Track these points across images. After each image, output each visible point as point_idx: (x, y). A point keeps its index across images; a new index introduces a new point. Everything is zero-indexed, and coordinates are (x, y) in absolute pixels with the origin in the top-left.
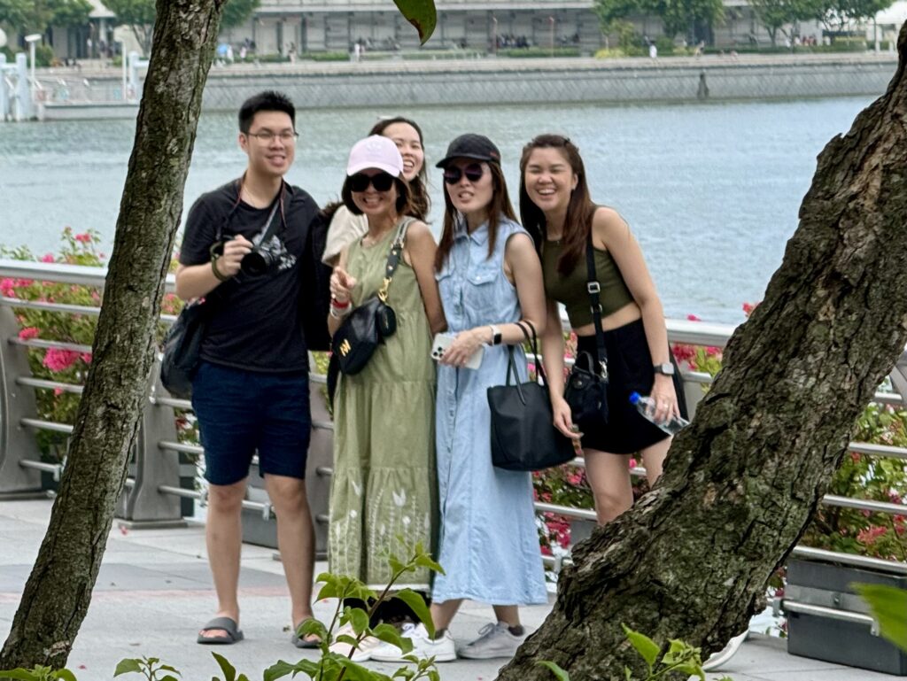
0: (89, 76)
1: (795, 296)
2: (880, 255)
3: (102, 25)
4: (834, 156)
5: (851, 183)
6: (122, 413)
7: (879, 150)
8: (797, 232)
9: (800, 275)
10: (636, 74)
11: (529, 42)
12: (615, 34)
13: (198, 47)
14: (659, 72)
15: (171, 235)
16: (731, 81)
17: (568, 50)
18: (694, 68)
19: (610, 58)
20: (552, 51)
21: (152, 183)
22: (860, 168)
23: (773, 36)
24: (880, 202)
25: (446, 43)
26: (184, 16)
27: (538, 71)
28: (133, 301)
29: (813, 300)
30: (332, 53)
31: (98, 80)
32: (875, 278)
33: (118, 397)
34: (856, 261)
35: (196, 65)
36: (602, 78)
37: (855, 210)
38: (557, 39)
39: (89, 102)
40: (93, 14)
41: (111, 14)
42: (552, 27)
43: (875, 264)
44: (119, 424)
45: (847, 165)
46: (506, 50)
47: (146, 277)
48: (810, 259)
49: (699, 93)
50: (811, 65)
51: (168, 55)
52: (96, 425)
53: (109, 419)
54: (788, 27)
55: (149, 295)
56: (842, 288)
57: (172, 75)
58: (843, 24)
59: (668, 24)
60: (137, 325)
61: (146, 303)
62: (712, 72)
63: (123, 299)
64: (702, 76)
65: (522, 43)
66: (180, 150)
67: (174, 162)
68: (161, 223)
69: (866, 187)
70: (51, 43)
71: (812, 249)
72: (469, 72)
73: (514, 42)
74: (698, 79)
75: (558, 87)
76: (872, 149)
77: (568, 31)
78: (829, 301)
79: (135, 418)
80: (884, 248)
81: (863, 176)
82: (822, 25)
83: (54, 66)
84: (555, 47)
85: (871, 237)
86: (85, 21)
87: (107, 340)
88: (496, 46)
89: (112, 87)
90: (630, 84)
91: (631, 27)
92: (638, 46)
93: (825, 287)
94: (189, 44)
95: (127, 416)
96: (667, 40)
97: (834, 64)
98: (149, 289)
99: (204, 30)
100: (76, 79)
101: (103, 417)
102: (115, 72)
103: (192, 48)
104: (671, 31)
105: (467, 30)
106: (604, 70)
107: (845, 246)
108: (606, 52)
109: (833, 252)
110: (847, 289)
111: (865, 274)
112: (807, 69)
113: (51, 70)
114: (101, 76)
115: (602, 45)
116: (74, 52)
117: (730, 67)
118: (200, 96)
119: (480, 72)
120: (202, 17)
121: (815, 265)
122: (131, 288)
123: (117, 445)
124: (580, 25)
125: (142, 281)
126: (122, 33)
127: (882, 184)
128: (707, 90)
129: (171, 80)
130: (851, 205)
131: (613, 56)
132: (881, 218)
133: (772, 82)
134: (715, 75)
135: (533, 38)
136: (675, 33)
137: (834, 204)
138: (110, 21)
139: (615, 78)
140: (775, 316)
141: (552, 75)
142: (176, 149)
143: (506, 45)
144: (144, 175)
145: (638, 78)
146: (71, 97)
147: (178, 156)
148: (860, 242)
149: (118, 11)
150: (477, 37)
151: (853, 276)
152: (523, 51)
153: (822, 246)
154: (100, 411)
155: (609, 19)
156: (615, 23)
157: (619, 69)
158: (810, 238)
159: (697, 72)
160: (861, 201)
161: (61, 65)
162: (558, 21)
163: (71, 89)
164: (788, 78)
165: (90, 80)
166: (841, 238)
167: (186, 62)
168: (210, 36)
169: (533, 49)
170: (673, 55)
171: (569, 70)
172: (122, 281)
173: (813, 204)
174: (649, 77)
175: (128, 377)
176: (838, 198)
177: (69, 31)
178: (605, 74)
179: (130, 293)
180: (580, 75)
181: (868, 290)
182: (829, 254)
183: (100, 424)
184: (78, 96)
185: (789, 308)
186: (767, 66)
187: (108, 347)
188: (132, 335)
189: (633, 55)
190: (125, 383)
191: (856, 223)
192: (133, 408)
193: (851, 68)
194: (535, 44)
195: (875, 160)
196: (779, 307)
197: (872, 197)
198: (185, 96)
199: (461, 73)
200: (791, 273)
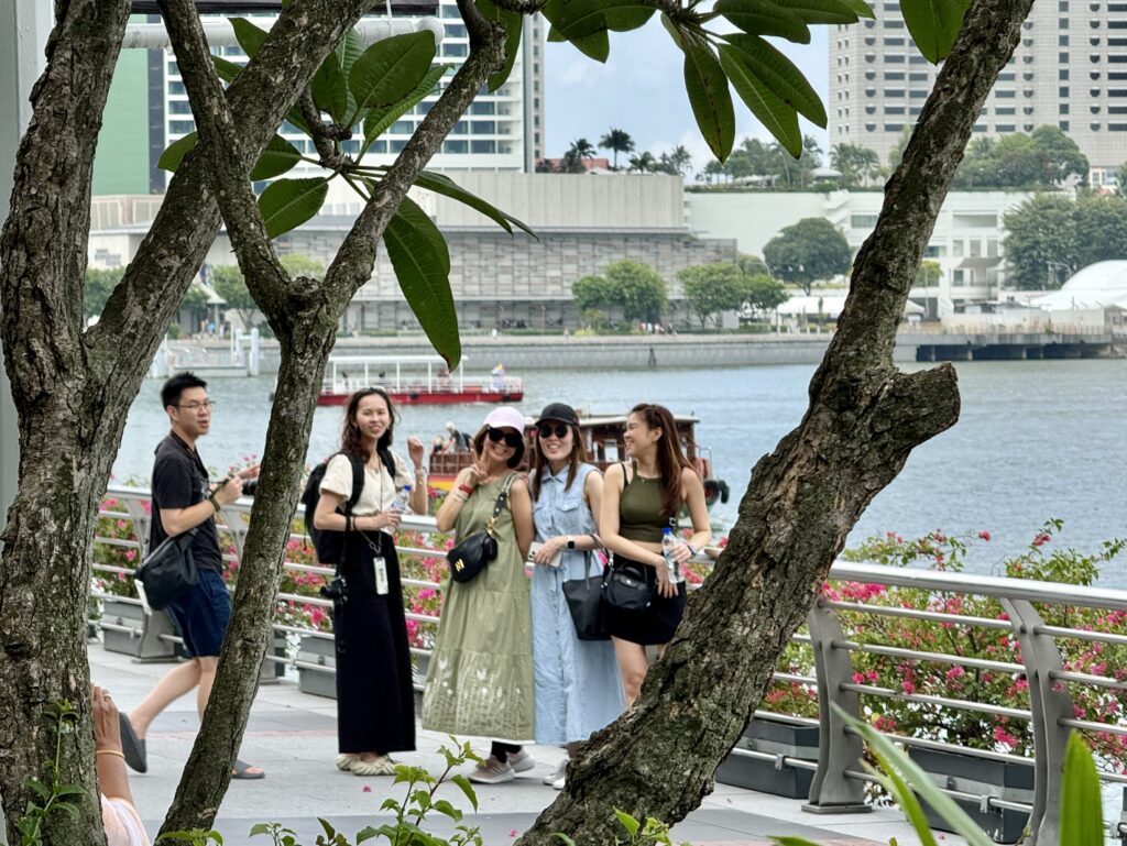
0: (206, 346)
1: (735, 569)
2: (796, 540)
3: (216, 310)
4: (763, 470)
5: (775, 489)
6: (255, 645)
7: (795, 465)
8: (737, 524)
9: (739, 554)
10: (603, 348)
11: (526, 324)
12: (588, 319)
13: (310, 383)
14: (621, 347)
15: (290, 517)
16: (673, 354)
17: (555, 331)
18: (646, 344)
19: (586, 336)
20: (543, 331)
21: (277, 480)
22: (782, 478)
23: (703, 321)
24: (796, 503)
25: (466, 325)
26: (300, 361)
27: (532, 345)
28: (263, 565)
29: (748, 572)
30: (383, 331)
31: (213, 349)
32: (792, 558)
33: (252, 634)
34: (779, 545)
35: (309, 396)
36: (579, 351)
37: (778, 508)
38: (547, 322)
39: (206, 365)
40: (210, 301)
41: (223, 301)
42: (543, 314)
43: (793, 546)
44: (253, 653)
45: (772, 475)
46: (510, 330)
47: (272, 548)
48: (746, 543)
49: (649, 362)
50: (731, 343)
51: (289, 389)
52: (236, 653)
53: (245, 649)
54: (714, 315)
55: (274, 560)
56: (769, 564)
57: (292, 403)
58: (754, 313)
59: (627, 312)
60: (265, 582)
61: (272, 566)
62: (660, 347)
63: (256, 563)
64: (652, 350)
65: (521, 325)
66: (297, 457)
67: (293, 465)
68: (283, 509)
69: (786, 492)
70: (179, 321)
71: (748, 536)
72: (483, 346)
73: (515, 324)
74: (649, 352)
75: (547, 357)
76: (790, 465)
77: (555, 316)
78: (760, 573)
79: (264, 648)
80: (798, 535)
81: (784, 484)
82: (739, 314)
83: (181, 338)
84: (546, 328)
85: (789, 528)
86: (204, 306)
87: (244, 593)
88: (503, 327)
89: (223, 355)
90: (599, 355)
91: (600, 314)
92: (606, 327)
93: (757, 563)
94: (304, 381)
95: (258, 647)
96: (626, 324)
97: (747, 342)
98: (274, 556)
99: (315, 371)
100: (197, 349)
101: (241, 648)
102: (225, 343)
103: (307, 384)
104: (629, 317)
105: (481, 315)
106: (581, 345)
107: (771, 534)
108: (582, 332)
109: (763, 538)
110: (772, 565)
111: (785, 554)
112: (728, 346)
113: (179, 342)
114: (215, 346)
115: (579, 327)
116: (196, 329)
117: (671, 344)
118: (312, 418)
119: (491, 346)
120: (314, 362)
121: (750, 547)
122: (261, 555)
123: (251, 667)
124: (563, 312)
125: (269, 550)
126: (230, 315)
127: (798, 489)
128: (655, 360)
129: (291, 407)
130: (776, 505)
131: (587, 335)
132: (797, 514)
133: (703, 355)
134: (661, 350)
135: (530, 321)
136: (632, 318)
137: (763, 504)
138: (222, 306)
139: (588, 351)
140: (721, 583)
141: (544, 349)
142: (294, 456)
143: (509, 326)
144: (271, 474)
145: (605, 351)
146: (194, 361)
147: (296, 461)
148: (782, 531)
149: (228, 299)
150: (487, 320)
151: (777, 555)
152: (523, 330)
153: (755, 534)
154: (239, 643)
155: (584, 308)
156: (588, 311)
157: (592, 344)
158: (746, 528)
159: (648, 347)
160: (782, 502)
161: (186, 338)
162: (547, 309)
163: (193, 355)
164: (713, 352)
165: (207, 349)
166: (768, 528)
167: (302, 394)
168: (319, 375)
169: (529, 329)
170: (631, 334)
171: (555, 345)
172: (255, 551)
173: (749, 504)
174: (613, 351)
175: (259, 619)
176: (766, 499)
177: (192, 313)
178: (581, 348)
179: (261, 559)
180: (563, 348)
181: (787, 565)
182: (760, 540)
183: (239, 653)
184: (197, 361)
185: (731, 578)
186: (699, 343)
187: (245, 597)
188: (262, 589)
189: (602, 334)
190: (257, 623)
191: (779, 518)
192: (262, 641)
193: (761, 345)
194: (531, 326)
195: (793, 473)
196: (724, 577)
197: (790, 499)
198: (301, 419)
199: (477, 346)
200: (733, 553)
